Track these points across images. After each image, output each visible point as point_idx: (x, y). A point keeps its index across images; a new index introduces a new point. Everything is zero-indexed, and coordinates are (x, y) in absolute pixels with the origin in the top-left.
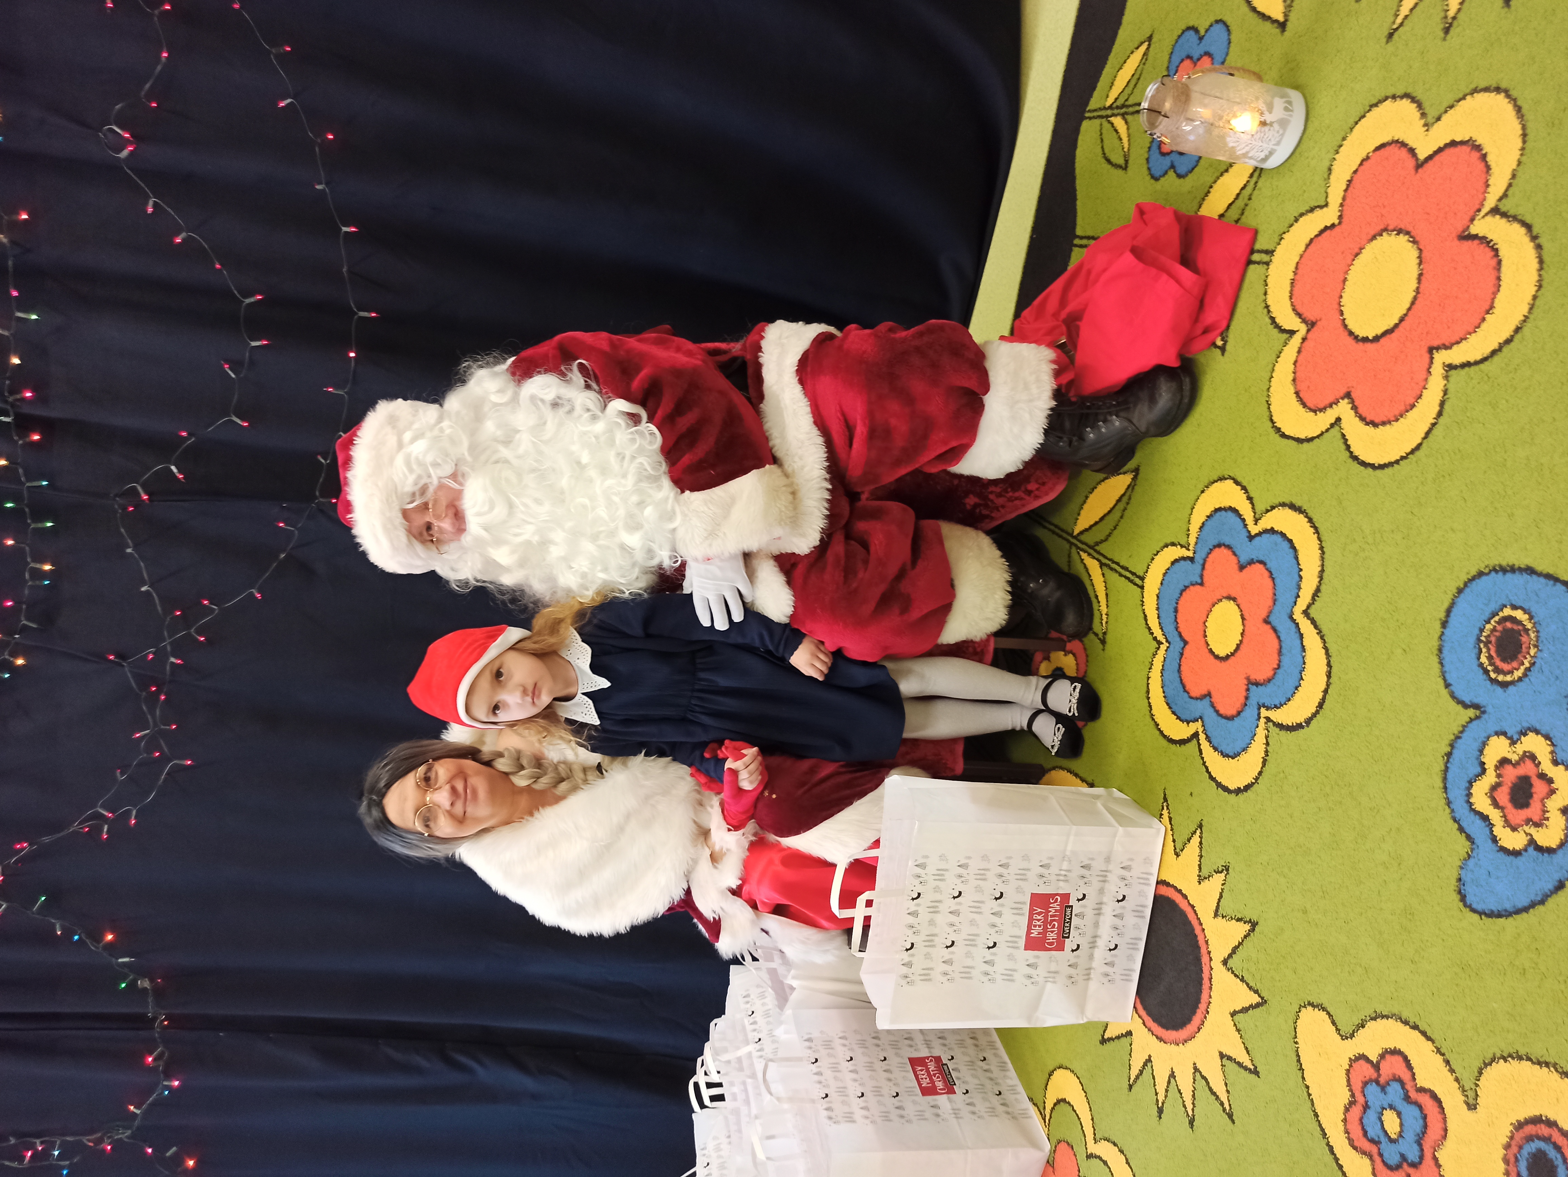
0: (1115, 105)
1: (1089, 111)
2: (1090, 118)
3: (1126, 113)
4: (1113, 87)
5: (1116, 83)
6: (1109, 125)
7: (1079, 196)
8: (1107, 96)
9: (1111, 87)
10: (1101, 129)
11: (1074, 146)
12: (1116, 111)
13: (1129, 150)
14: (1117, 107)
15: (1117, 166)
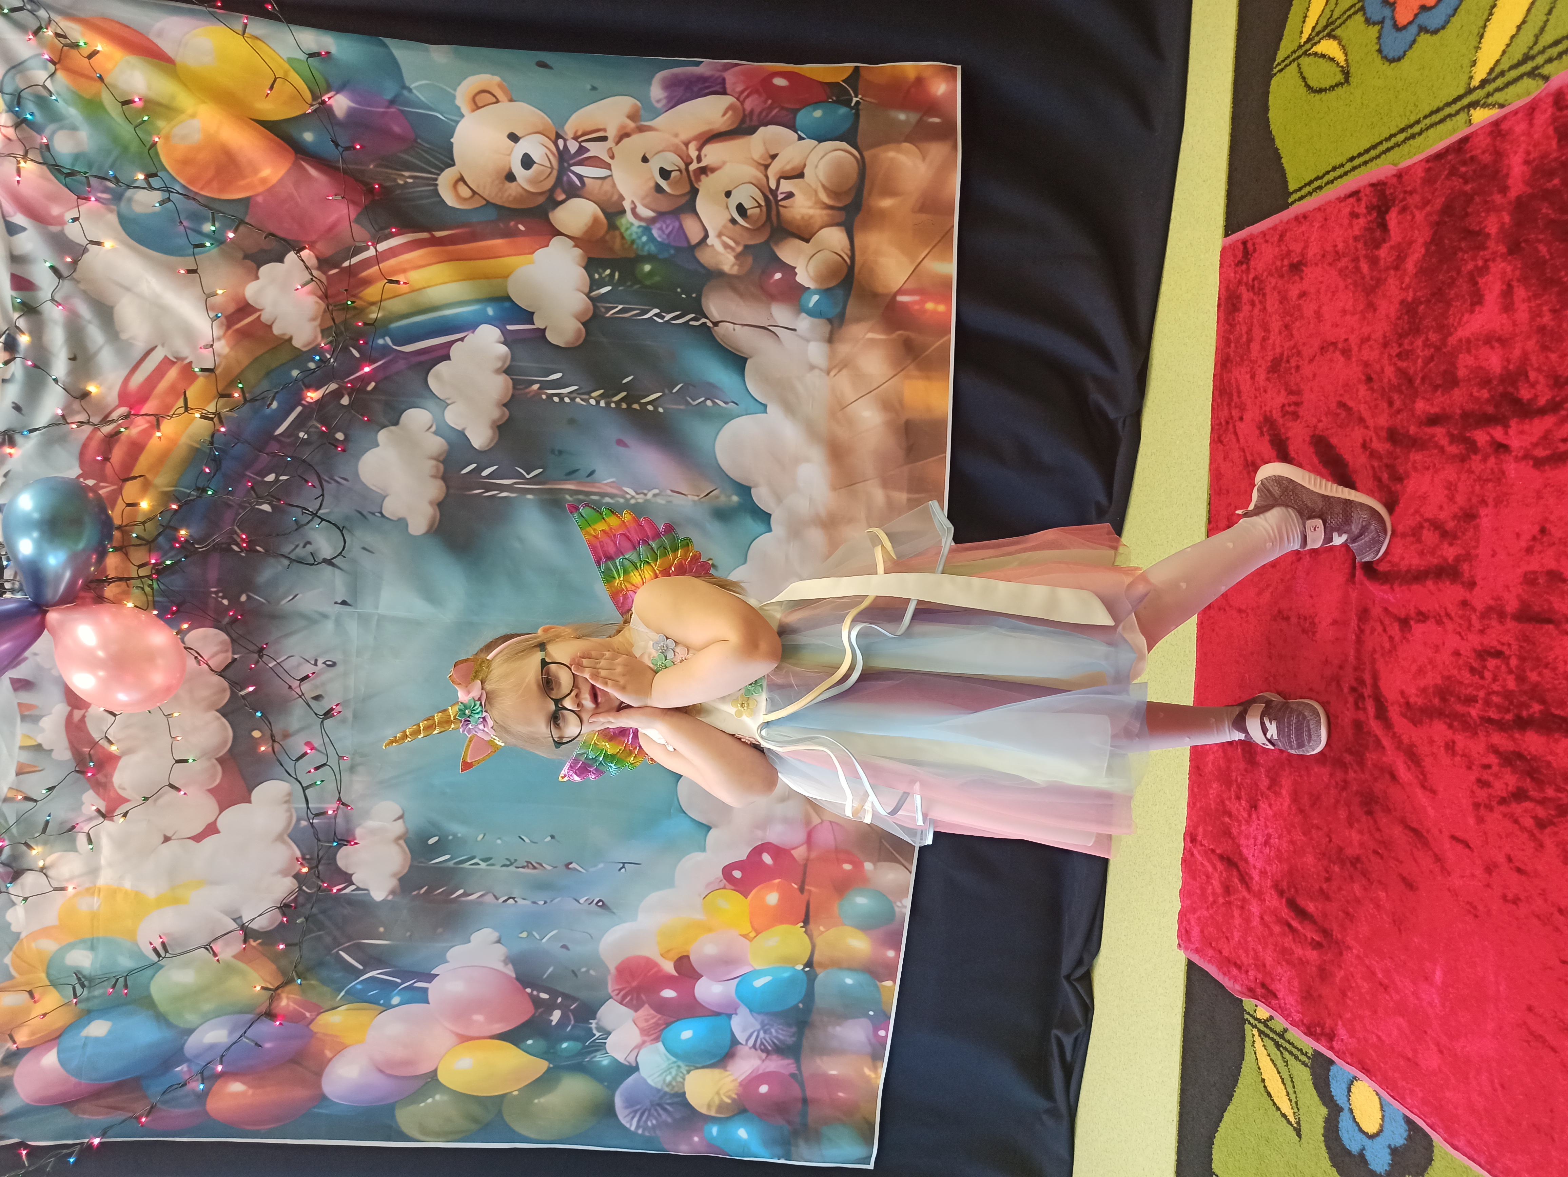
0: (1314, 34)
1: (1279, 64)
2: (1281, 71)
3: (1333, 30)
4: (1307, 19)
5: (1309, 14)
6: (1311, 57)
7: (1283, 153)
8: (1302, 32)
9: (1304, 22)
10: (1300, 69)
11: (1266, 109)
12: (1317, 39)
13: (1346, 60)
14: (1318, 34)
15: (1333, 88)
